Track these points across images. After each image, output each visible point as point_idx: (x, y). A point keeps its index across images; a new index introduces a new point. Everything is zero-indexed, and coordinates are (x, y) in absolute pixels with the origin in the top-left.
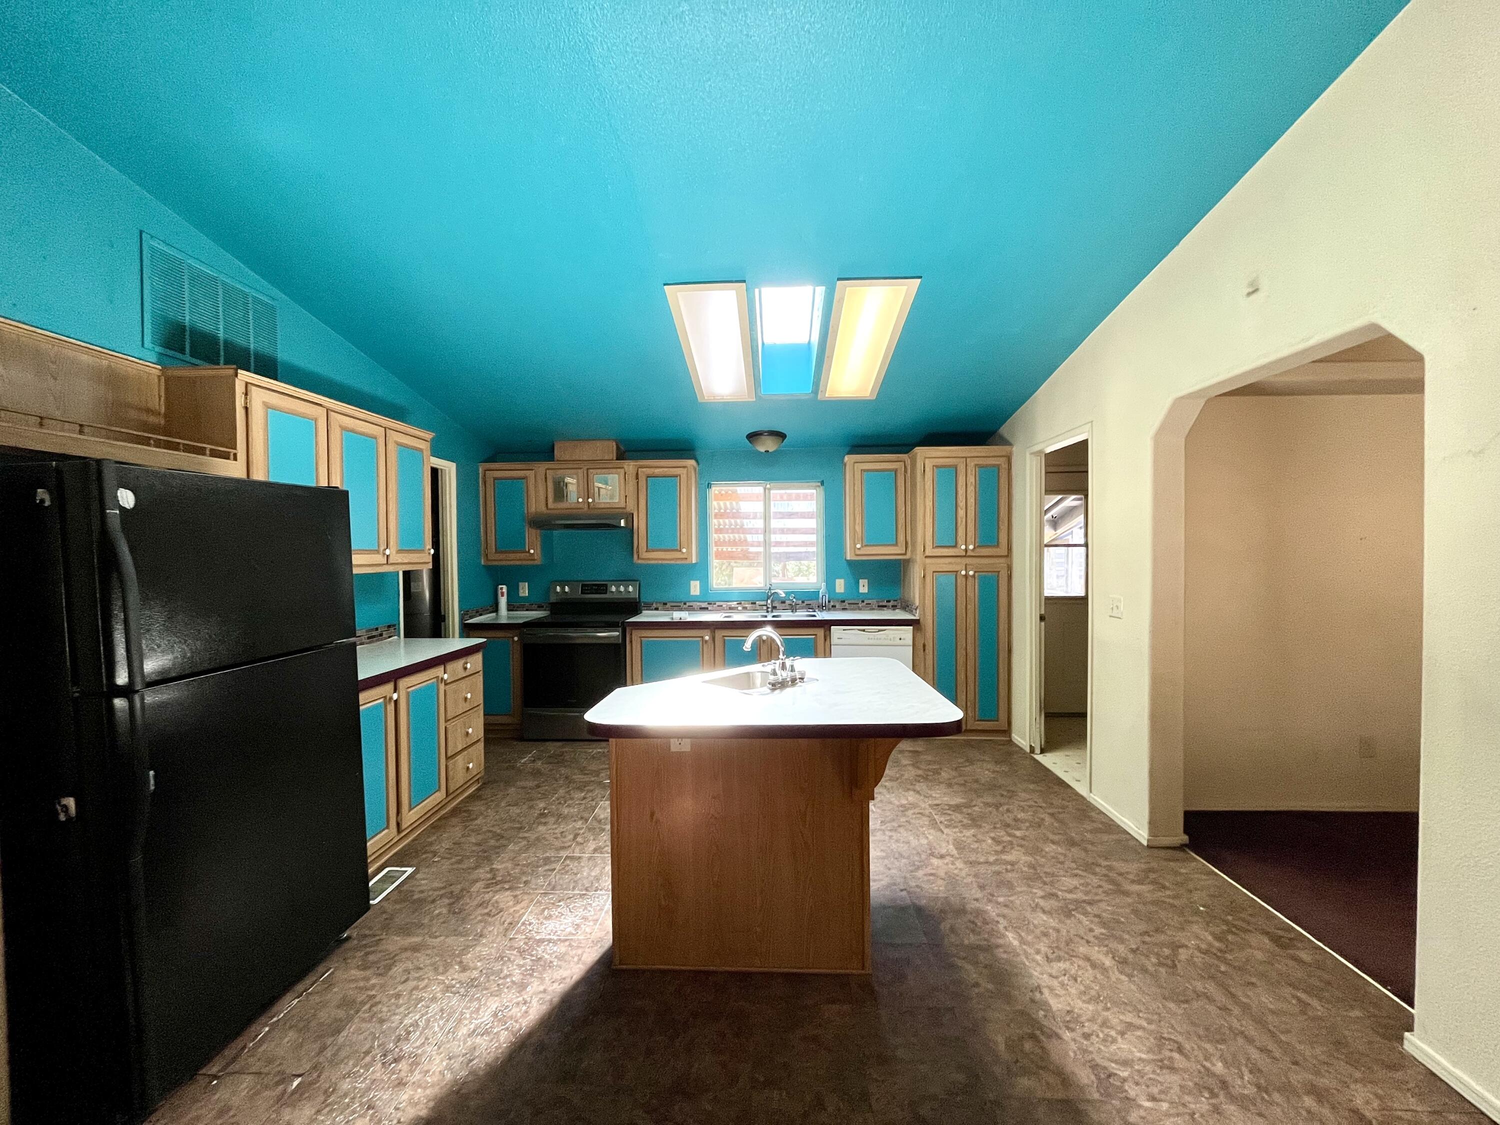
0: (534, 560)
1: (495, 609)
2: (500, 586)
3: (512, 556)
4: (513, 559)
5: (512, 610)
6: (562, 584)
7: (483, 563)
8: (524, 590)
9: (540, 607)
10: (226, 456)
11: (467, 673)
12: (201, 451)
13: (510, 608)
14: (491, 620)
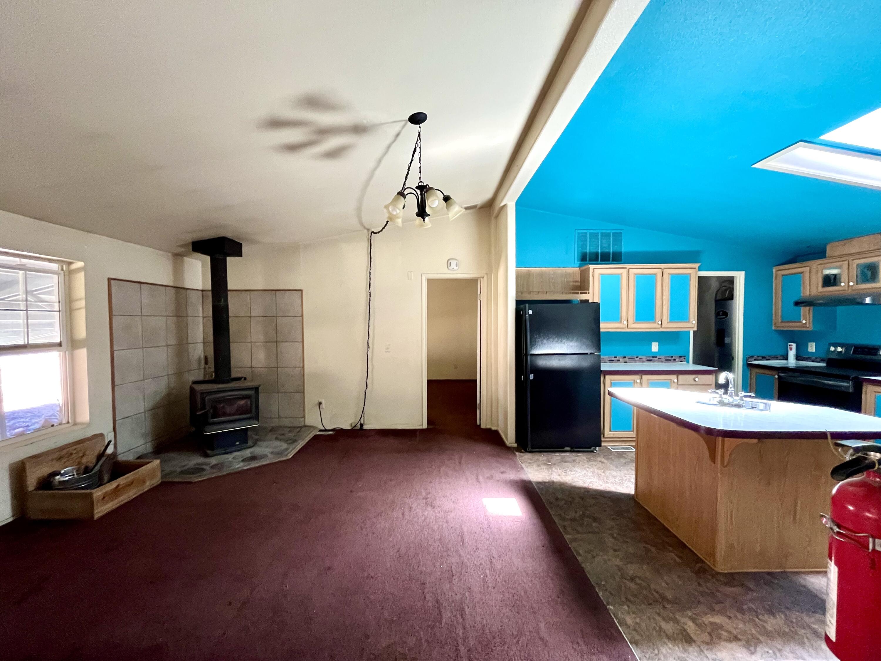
0: (806, 327)
1: (786, 358)
2: (789, 344)
3: (791, 324)
4: (793, 327)
5: (799, 360)
6: (836, 345)
7: (773, 328)
8: (812, 348)
9: (822, 360)
10: (585, 293)
11: (694, 383)
12: (578, 293)
13: (798, 358)
14: (776, 365)
